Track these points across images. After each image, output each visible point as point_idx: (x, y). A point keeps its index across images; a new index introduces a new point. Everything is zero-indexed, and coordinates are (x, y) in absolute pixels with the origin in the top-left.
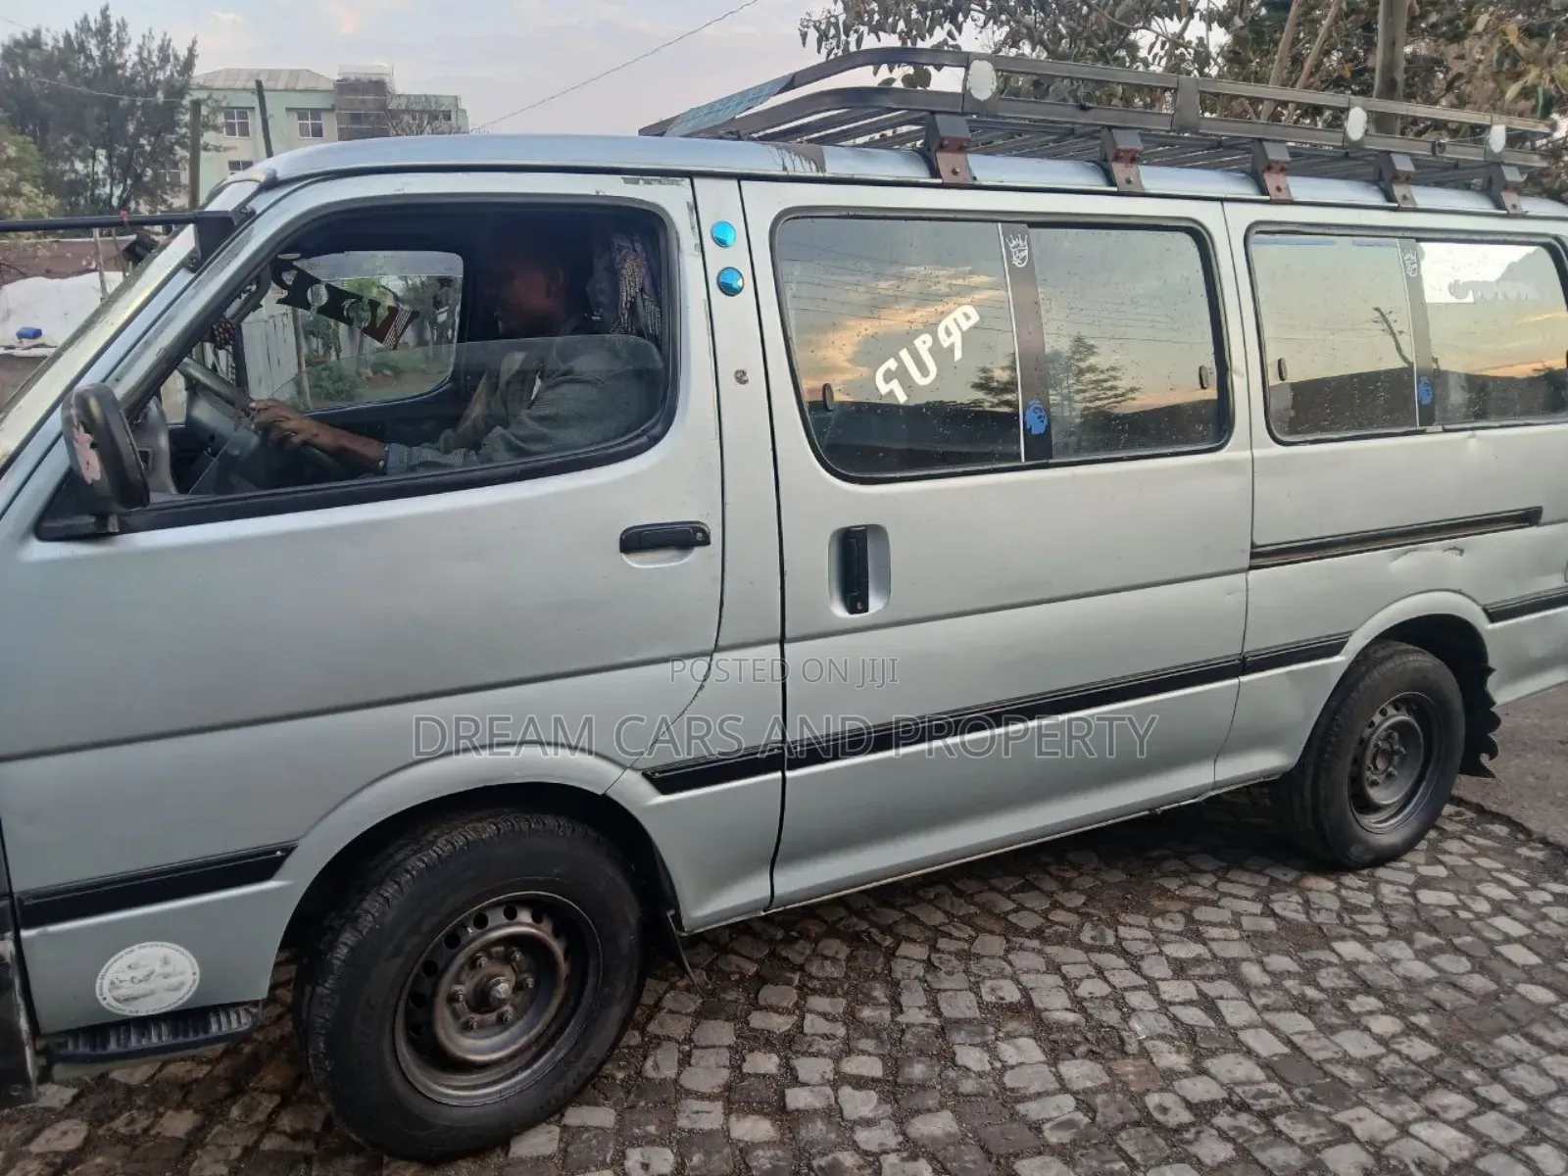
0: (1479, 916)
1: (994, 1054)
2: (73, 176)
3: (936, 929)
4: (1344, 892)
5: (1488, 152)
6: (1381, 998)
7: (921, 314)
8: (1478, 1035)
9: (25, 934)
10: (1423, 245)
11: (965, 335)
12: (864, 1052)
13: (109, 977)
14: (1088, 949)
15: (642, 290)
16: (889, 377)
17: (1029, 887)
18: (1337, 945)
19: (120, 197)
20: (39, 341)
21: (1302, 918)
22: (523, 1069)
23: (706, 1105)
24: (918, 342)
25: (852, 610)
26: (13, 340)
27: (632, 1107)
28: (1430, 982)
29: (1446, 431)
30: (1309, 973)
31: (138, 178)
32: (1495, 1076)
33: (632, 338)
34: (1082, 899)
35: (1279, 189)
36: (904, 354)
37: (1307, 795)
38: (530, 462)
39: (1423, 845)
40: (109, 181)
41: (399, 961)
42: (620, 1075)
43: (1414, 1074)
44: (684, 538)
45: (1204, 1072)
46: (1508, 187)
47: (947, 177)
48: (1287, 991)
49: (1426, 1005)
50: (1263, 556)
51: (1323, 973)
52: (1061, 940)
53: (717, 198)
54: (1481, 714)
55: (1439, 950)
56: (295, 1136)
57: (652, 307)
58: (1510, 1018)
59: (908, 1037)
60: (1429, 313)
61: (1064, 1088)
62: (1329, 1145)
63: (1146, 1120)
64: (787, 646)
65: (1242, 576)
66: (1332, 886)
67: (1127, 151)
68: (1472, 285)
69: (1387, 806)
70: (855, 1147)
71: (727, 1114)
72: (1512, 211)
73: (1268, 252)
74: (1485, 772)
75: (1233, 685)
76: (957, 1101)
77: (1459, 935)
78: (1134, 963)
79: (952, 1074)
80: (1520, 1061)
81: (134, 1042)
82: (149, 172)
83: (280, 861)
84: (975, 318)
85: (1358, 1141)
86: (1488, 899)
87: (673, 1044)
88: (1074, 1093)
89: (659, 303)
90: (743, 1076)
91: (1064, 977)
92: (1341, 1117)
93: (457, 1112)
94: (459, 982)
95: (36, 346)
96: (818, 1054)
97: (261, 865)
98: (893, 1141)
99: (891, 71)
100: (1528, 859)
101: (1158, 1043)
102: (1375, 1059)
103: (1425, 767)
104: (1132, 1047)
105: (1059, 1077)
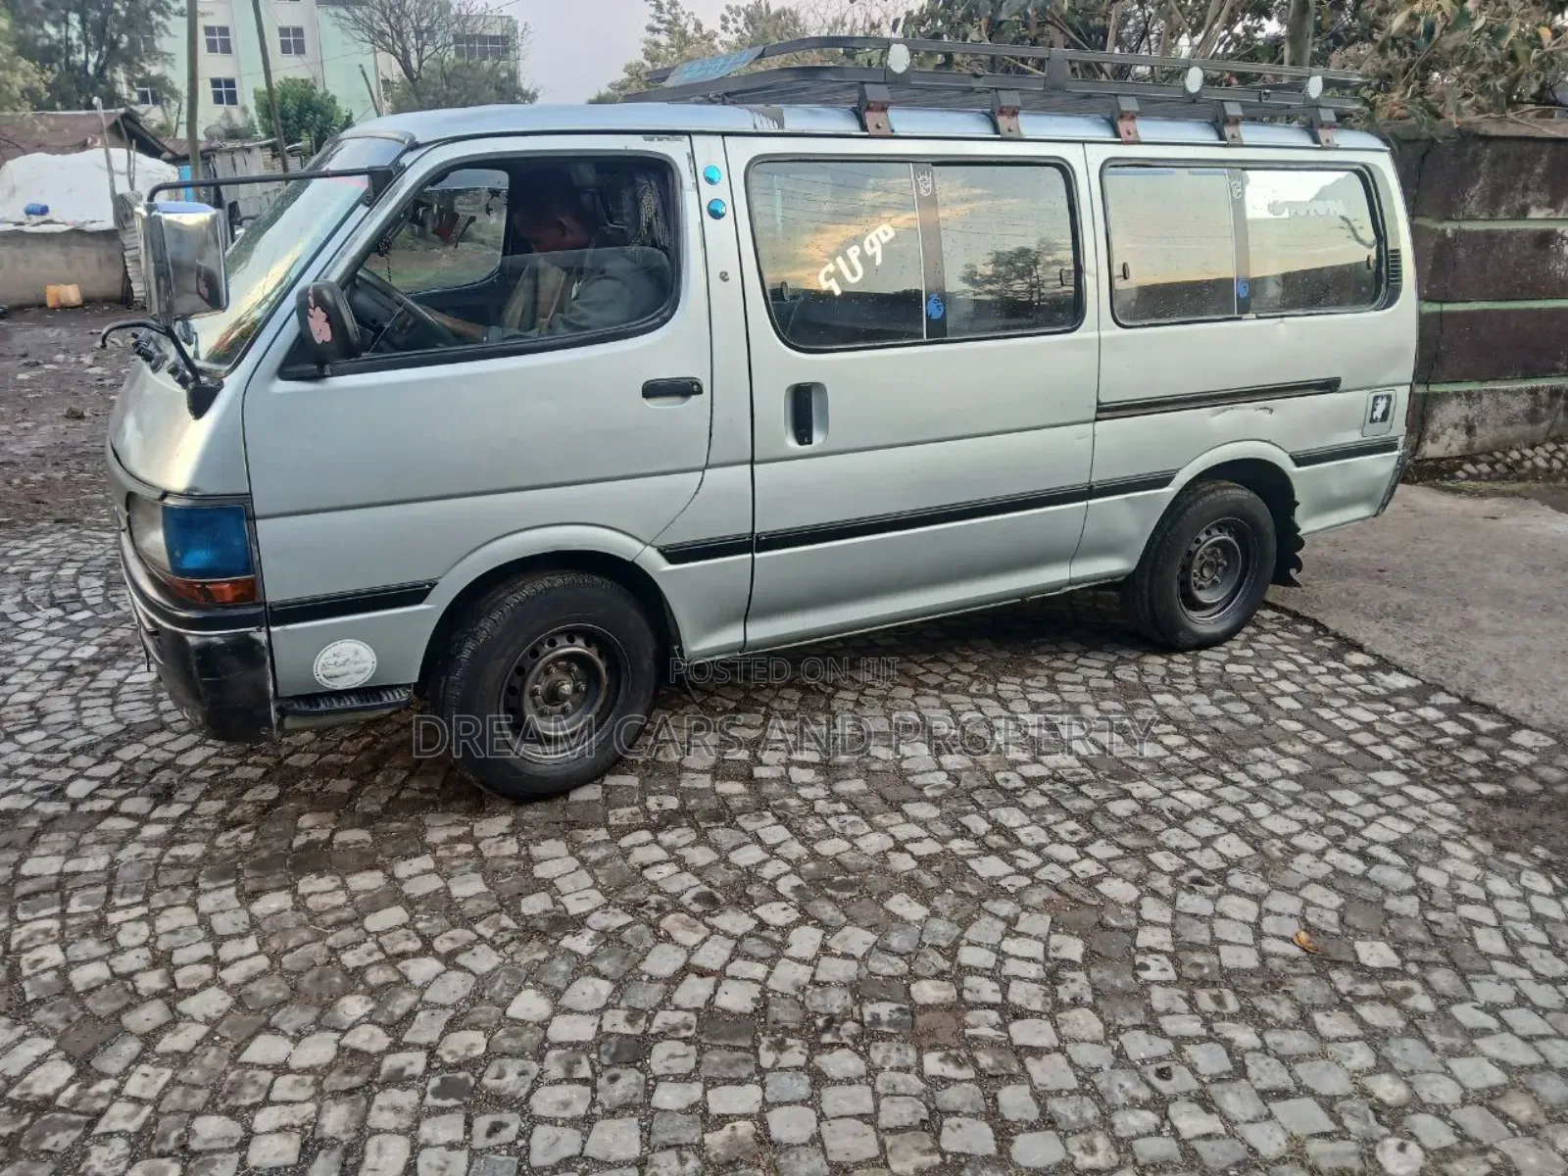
0: (1268, 681)
2: (47, 41)
4: (1171, 665)
5: (1307, 98)
6: (1177, 725)
7: (853, 230)
8: (1239, 747)
9: (273, 629)
10: (1248, 173)
11: (885, 247)
13: (322, 661)
14: (973, 696)
15: (656, 214)
16: (828, 277)
17: (938, 660)
18: (1156, 697)
19: (96, 66)
20: (47, 217)
21: (1136, 680)
23: (700, 776)
24: (850, 252)
25: (801, 442)
26: (21, 216)
27: (650, 776)
28: (1215, 717)
29: (1258, 318)
30: (1130, 711)
31: (114, 45)
32: (1241, 768)
33: (647, 248)
34: (975, 667)
35: (1129, 133)
36: (839, 260)
37: (1145, 592)
39: (1241, 637)
40: (84, 47)
41: (503, 661)
43: (1186, 766)
44: (685, 389)
45: (1040, 763)
46: (1323, 125)
47: (872, 130)
49: (1208, 730)
50: (1107, 411)
51: (1140, 711)
52: (954, 691)
53: (708, 150)
54: (1290, 540)
55: (1230, 699)
57: (662, 225)
58: (1265, 738)
60: (1250, 228)
61: (940, 768)
62: (1114, 799)
63: (994, 785)
64: (756, 467)
65: (1090, 426)
66: (1164, 661)
67: (1008, 107)
68: (1290, 204)
69: (1213, 605)
70: (799, 797)
71: (714, 781)
72: (1325, 144)
73: (1116, 180)
74: (1293, 583)
75: (1081, 507)
76: (868, 774)
77: (1246, 691)
78: (1004, 703)
79: (866, 760)
80: (1262, 761)
81: (336, 705)
82: (125, 38)
83: (428, 592)
84: (892, 234)
85: (1133, 798)
86: (1278, 670)
88: (947, 771)
90: (725, 761)
91: (952, 711)
92: (1127, 786)
93: (538, 769)
94: (538, 683)
95: (44, 223)
97: (414, 594)
98: (822, 793)
100: (1321, 647)
102: (1162, 758)
103: (1243, 576)
105: (939, 764)
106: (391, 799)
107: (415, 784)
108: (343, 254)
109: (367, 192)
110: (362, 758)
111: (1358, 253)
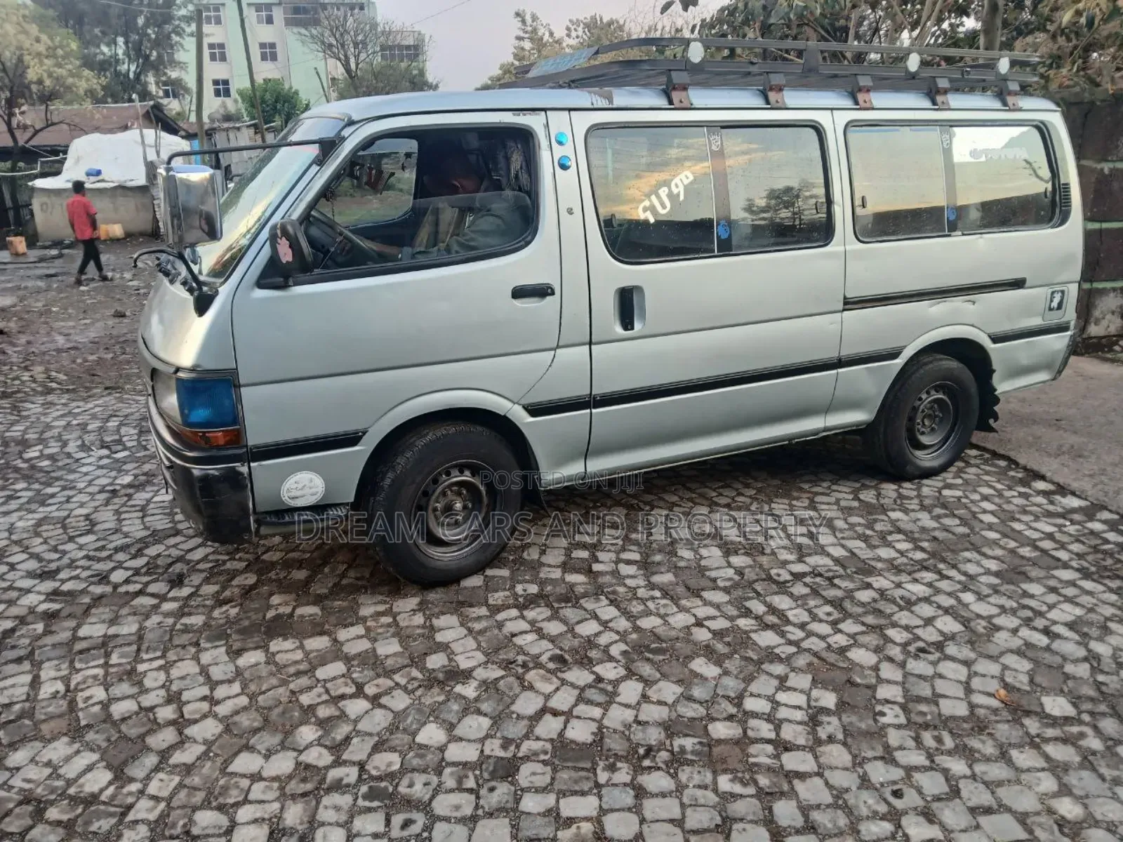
0: (973, 502)
1: (696, 552)
2: (102, 57)
3: (673, 503)
4: (901, 490)
5: (998, 74)
6: (906, 535)
7: (663, 176)
8: (953, 551)
9: (252, 464)
10: (955, 129)
11: (686, 187)
12: (631, 551)
13: (287, 486)
15: (521, 168)
16: (645, 210)
17: (727, 486)
18: (890, 514)
19: (135, 72)
20: (100, 178)
21: (875, 501)
22: (467, 546)
23: (554, 569)
24: (660, 192)
25: (626, 329)
27: (518, 569)
28: (934, 529)
29: (963, 235)
30: (870, 526)
31: (147, 57)
32: (954, 567)
34: (754, 492)
35: (865, 102)
36: (653, 197)
37: (881, 437)
38: (473, 253)
39: (953, 469)
40: (127, 60)
41: (414, 487)
42: (511, 558)
43: (912, 565)
44: (542, 292)
45: (804, 562)
46: (1010, 93)
47: (677, 104)
48: (856, 532)
49: (928, 538)
50: (850, 304)
51: (878, 524)
52: (739, 509)
53: (559, 121)
54: (989, 398)
55: (945, 516)
56: (357, 579)
57: (526, 176)
58: (972, 544)
59: (654, 545)
60: (956, 169)
61: (729, 565)
62: (859, 589)
63: (769, 578)
64: (593, 347)
65: (839, 314)
66: (896, 487)
67: (776, 86)
68: (986, 151)
69: (932, 446)
70: (625, 585)
71: (564, 572)
72: (1012, 107)
73: (855, 136)
74: (992, 430)
75: (832, 375)
76: (676, 569)
77: (957, 509)
79: (674, 559)
80: (969, 561)
81: (296, 518)
82: (155, 53)
83: (361, 438)
84: (691, 178)
85: (874, 589)
86: (980, 494)
87: (537, 547)
88: (734, 568)
89: (530, 176)
90: (571, 559)
92: (869, 580)
93: (438, 563)
94: (438, 502)
95: (99, 181)
96: (609, 551)
97: (351, 439)
98: (642, 583)
100: (1013, 477)
101: (782, 551)
102: (895, 559)
103: (954, 424)
104: (768, 551)
105: (728, 563)
106: (335, 585)
107: (352, 574)
108: (301, 200)
109: (318, 156)
110: (315, 554)
111: (1038, 186)
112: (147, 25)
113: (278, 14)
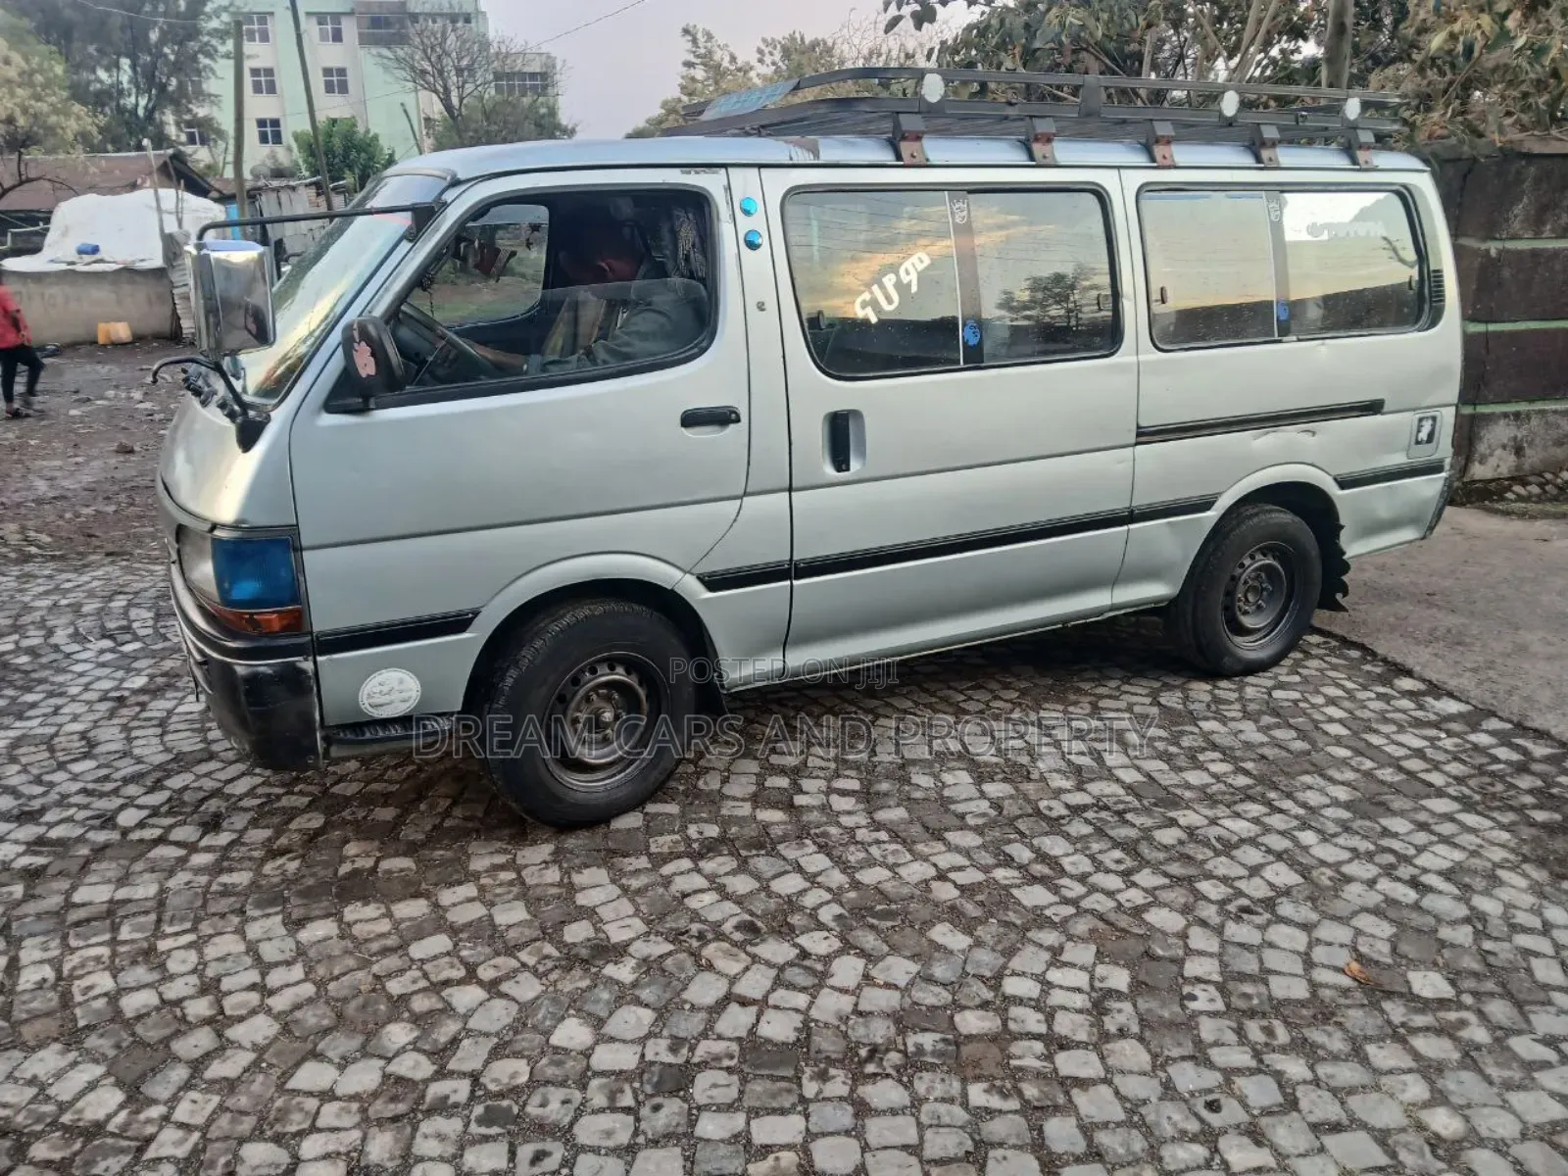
0: (1315, 707)
1: (936, 777)
2: (98, 86)
3: (904, 711)
4: (1216, 691)
5: (1345, 120)
6: (1223, 752)
7: (889, 258)
8: (1287, 774)
9: (320, 659)
10: (1286, 195)
11: (920, 274)
12: (848, 777)
15: (693, 246)
16: (864, 305)
17: (980, 687)
18: (1202, 724)
19: (146, 108)
20: (97, 256)
21: (1181, 707)
22: (620, 772)
23: (741, 804)
24: (885, 280)
25: (839, 470)
26: (73, 256)
27: (691, 804)
28: (1262, 744)
29: (1299, 340)
30: (1175, 738)
31: (163, 88)
32: (1289, 796)
34: (1017, 694)
35: (1164, 157)
36: (875, 288)
37: (1189, 617)
39: (1287, 662)
40: (134, 90)
41: (545, 689)
42: (681, 788)
43: (1233, 794)
44: (723, 417)
45: (1084, 790)
46: (1361, 147)
47: (907, 160)
48: (1155, 748)
49: (1254, 756)
50: (1146, 435)
51: (1185, 738)
53: (744, 182)
54: (1335, 564)
55: (1277, 726)
56: (465, 819)
57: (700, 257)
58: (1314, 765)
59: (879, 769)
60: (1289, 251)
61: (983, 795)
62: (1159, 827)
63: (1037, 813)
64: (794, 494)
65: (1130, 449)
66: (1208, 687)
67: (1042, 134)
68: (1327, 226)
69: (1259, 630)
70: (839, 824)
71: (754, 809)
72: (1363, 165)
73: (1153, 205)
74: (1339, 608)
75: (1121, 532)
76: (908, 801)
77: (1293, 717)
79: (907, 788)
80: (1310, 788)
81: (381, 734)
82: (174, 82)
83: (471, 620)
84: (927, 261)
85: (1180, 826)
86: (1325, 696)
87: (717, 772)
88: (989, 799)
89: (705, 255)
90: (765, 789)
92: (1172, 814)
93: (580, 795)
94: (578, 711)
95: (95, 262)
96: (817, 777)
97: (458, 623)
98: (864, 822)
99: (899, 9)
100: (1369, 672)
101: (1054, 774)
102: (1208, 785)
103: (1289, 598)
104: (1035, 775)
105: (981, 792)
106: (435, 827)
107: (458, 812)
108: (387, 290)
109: (410, 228)
110: (405, 786)
111: (1403, 274)
112: (162, 41)
113: (350, 28)
